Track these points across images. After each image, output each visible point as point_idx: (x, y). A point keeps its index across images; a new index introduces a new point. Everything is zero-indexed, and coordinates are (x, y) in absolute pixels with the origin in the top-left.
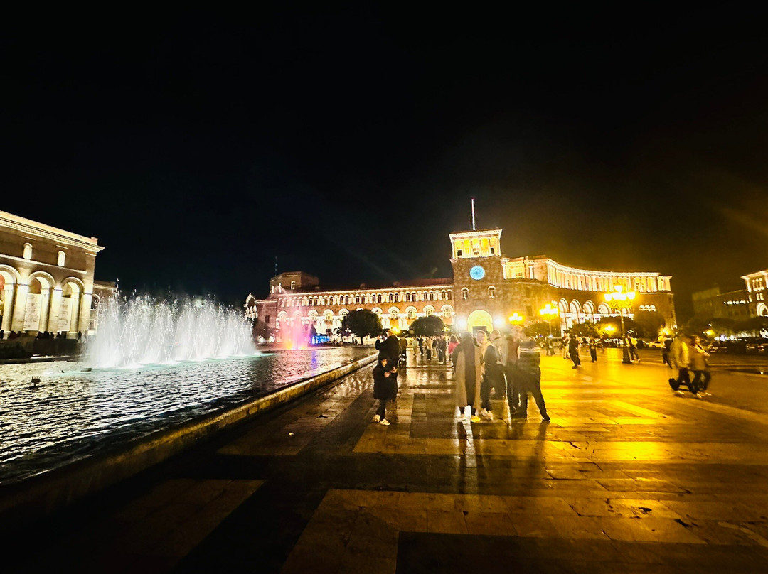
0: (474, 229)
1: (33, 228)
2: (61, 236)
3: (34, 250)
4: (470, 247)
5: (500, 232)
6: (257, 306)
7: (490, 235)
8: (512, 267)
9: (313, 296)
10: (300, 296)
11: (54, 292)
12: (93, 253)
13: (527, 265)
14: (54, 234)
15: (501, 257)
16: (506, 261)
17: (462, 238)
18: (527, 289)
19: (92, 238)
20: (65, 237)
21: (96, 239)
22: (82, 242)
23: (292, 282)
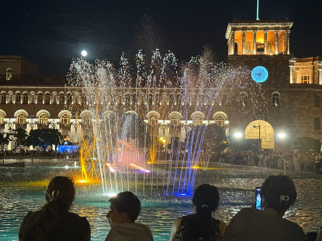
0: (258, 19)
4: (252, 41)
5: (291, 25)
7: (278, 28)
8: (298, 69)
9: (44, 90)
10: (25, 90)
13: (316, 66)
15: (290, 57)
16: (295, 61)
17: (244, 29)
18: (317, 96)
23: (8, 69)
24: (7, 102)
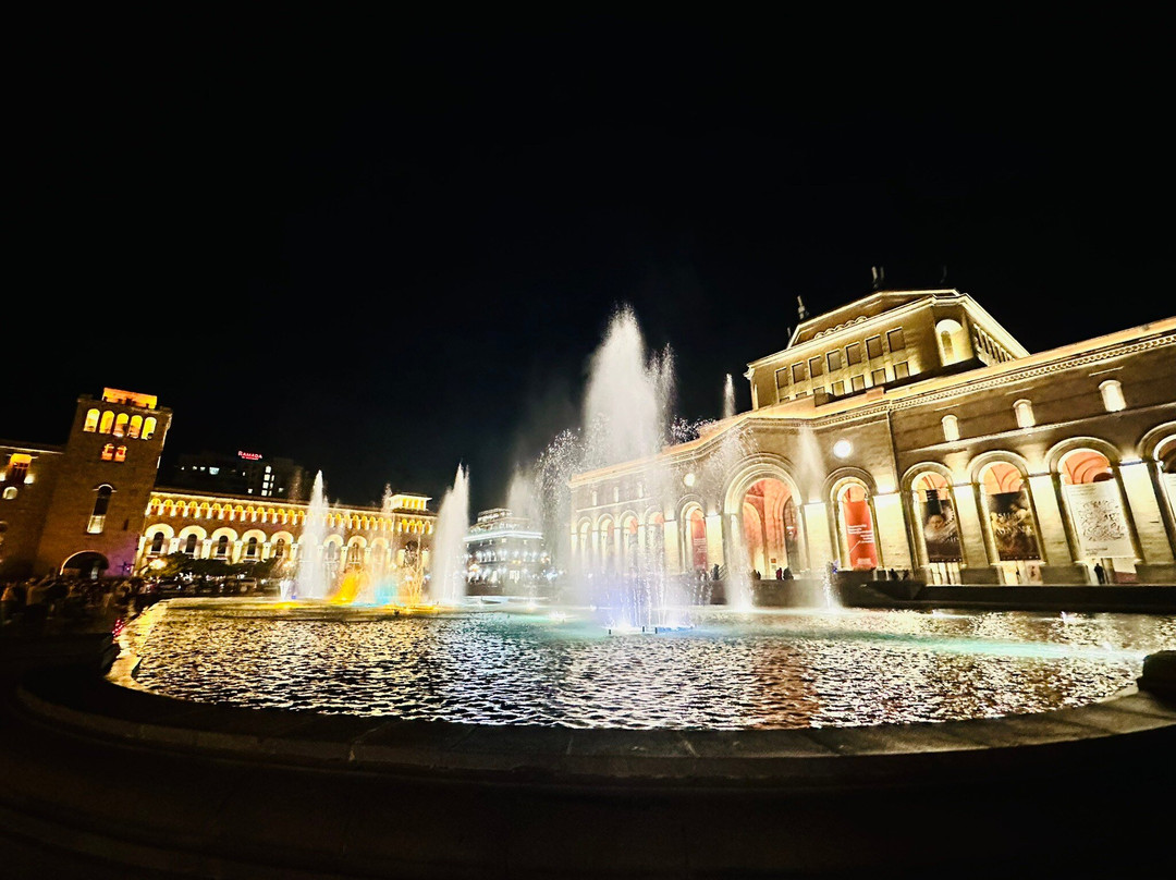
3: (1036, 406)
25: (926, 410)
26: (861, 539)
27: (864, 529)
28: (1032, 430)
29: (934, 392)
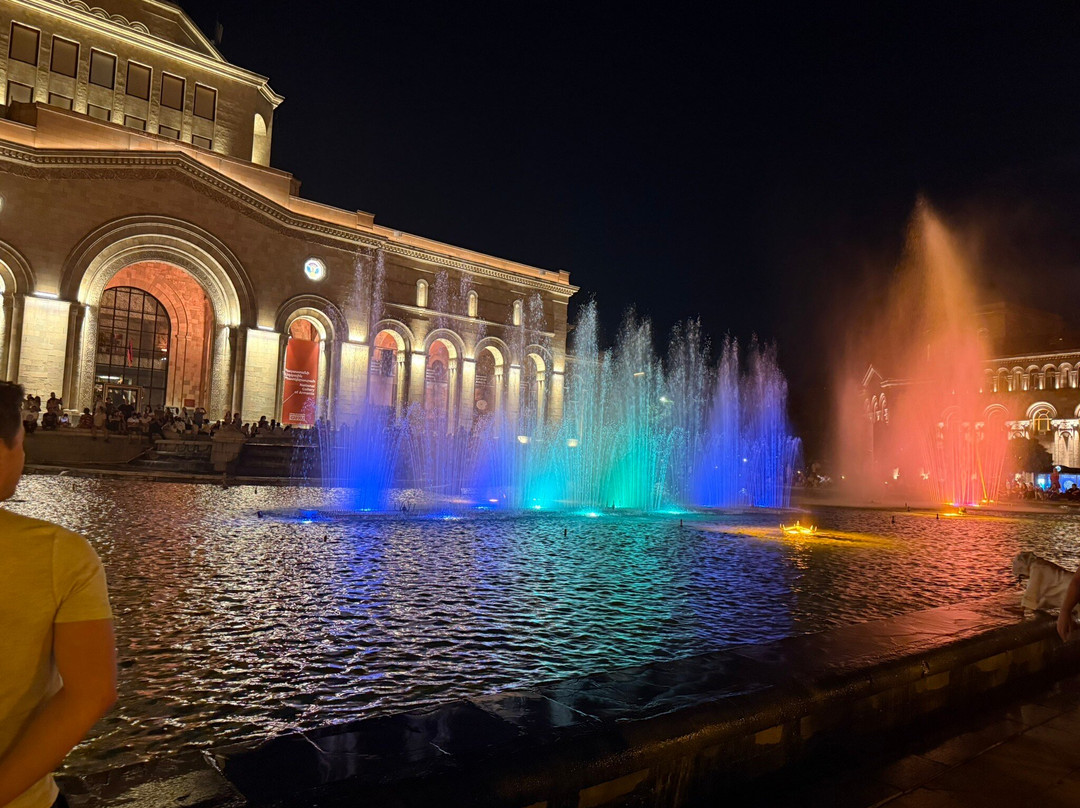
1: (476, 264)
2: (514, 273)
3: (481, 301)
6: (886, 391)
11: (512, 371)
12: (563, 299)
14: (505, 271)
19: (561, 272)
20: (520, 275)
21: (567, 274)
22: (545, 281)
24: (1057, 387)
25: (407, 264)
26: (300, 389)
27: (305, 377)
28: (473, 320)
29: (422, 250)
